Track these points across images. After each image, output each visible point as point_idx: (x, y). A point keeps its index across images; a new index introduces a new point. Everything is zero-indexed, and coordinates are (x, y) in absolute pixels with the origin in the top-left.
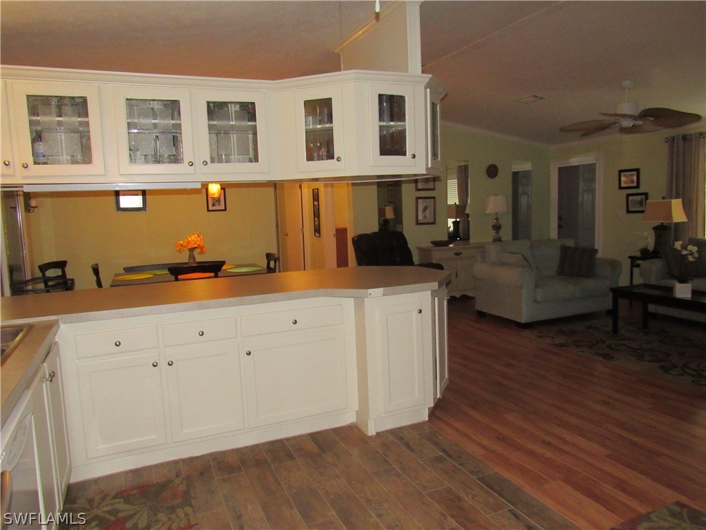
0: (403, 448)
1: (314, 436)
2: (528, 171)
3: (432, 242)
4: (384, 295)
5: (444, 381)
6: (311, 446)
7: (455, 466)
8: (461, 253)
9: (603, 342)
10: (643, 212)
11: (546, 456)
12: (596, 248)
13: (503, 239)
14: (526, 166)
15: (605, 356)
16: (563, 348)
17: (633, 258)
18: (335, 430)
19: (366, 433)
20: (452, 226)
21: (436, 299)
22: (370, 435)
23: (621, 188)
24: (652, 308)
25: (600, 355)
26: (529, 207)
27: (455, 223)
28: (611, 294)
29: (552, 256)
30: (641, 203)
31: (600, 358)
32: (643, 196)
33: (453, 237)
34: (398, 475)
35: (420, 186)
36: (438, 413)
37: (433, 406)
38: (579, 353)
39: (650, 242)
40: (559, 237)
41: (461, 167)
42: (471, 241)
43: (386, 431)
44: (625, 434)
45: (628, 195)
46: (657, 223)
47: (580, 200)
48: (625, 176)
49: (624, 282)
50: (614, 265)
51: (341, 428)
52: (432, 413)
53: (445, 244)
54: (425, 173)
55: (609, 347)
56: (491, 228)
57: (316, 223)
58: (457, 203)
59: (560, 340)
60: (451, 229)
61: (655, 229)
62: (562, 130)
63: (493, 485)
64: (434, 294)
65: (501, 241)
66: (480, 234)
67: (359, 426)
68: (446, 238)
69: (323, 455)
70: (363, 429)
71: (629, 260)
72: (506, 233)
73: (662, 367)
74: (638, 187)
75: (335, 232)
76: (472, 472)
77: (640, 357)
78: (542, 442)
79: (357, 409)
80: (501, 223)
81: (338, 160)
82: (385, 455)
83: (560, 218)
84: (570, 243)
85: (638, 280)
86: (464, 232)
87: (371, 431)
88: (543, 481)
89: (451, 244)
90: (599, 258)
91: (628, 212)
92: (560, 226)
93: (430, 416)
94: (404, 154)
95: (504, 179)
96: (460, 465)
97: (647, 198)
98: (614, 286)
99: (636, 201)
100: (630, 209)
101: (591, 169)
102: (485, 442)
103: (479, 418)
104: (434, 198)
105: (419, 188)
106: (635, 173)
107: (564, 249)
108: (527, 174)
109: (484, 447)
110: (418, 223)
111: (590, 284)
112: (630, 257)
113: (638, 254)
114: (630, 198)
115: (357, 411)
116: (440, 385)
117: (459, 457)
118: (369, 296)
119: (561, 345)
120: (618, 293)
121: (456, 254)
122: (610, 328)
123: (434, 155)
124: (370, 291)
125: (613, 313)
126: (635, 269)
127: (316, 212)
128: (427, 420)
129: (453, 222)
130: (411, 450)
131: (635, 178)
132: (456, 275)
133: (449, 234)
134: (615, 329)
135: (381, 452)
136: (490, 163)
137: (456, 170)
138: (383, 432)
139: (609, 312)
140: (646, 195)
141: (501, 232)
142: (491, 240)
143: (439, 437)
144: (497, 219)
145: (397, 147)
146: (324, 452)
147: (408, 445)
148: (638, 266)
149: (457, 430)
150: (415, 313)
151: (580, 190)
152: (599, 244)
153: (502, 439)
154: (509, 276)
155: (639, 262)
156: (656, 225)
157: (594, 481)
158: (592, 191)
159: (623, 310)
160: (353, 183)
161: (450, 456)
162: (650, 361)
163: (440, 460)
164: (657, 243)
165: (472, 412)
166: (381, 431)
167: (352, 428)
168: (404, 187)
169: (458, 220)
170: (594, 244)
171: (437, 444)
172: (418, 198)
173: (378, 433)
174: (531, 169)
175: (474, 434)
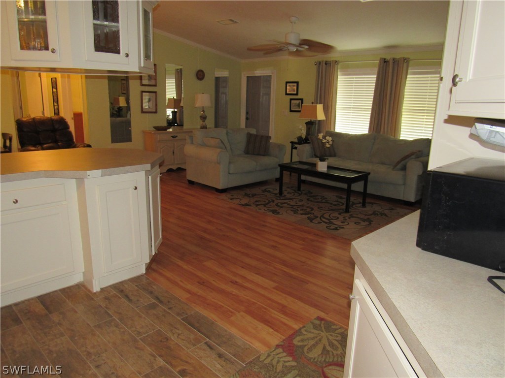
0: (124, 300)
1: (42, 299)
2: (226, 77)
3: (154, 127)
4: (102, 175)
5: (158, 241)
6: (39, 308)
7: (165, 311)
8: (176, 136)
9: (273, 201)
10: (299, 111)
11: (233, 293)
12: (270, 135)
13: (207, 127)
14: (224, 74)
15: (274, 212)
16: (247, 207)
17: (292, 143)
18: (63, 291)
19: (91, 290)
20: (171, 114)
21: (150, 177)
22: (95, 291)
23: (287, 94)
24: (303, 177)
25: (271, 211)
26: (226, 103)
27: (174, 113)
28: (279, 168)
29: (241, 140)
30: (298, 105)
31: (271, 213)
32: (300, 101)
33: (171, 123)
34: (117, 326)
35: (145, 82)
36: (154, 266)
37: (149, 262)
38: (258, 210)
39: (303, 133)
40: (246, 127)
41: (178, 69)
42: (185, 127)
43: (110, 286)
44: (286, 269)
45: (291, 100)
46: (308, 120)
47: (261, 100)
48: (289, 86)
49: (286, 160)
50: (280, 147)
51: (69, 288)
52: (149, 267)
53: (164, 129)
54: (138, 71)
55: (277, 205)
56: (199, 118)
57: (56, 107)
58: (175, 98)
59: (245, 201)
60: (171, 117)
61: (307, 123)
62: (249, 49)
63: (193, 323)
64: (147, 173)
65: (206, 128)
66: (190, 122)
67: (86, 284)
68: (165, 124)
69: (50, 315)
70: (89, 287)
71: (291, 144)
72: (210, 122)
73: (309, 218)
74: (297, 94)
75: (73, 116)
76: (178, 314)
77: (295, 212)
78: (231, 282)
79: (84, 271)
80: (206, 115)
81: (53, 52)
82: (107, 308)
83: (247, 113)
84: (253, 131)
85: (296, 159)
86: (180, 120)
87: (96, 288)
88: (231, 314)
89: (169, 128)
90: (271, 143)
91: (291, 111)
92: (247, 119)
93: (147, 269)
94: (118, 52)
95: (209, 81)
96: (169, 309)
97: (302, 103)
98: (280, 163)
99: (296, 104)
100: (292, 109)
101: (268, 79)
102: (189, 287)
103: (185, 267)
104: (155, 92)
105: (143, 83)
106: (296, 84)
107: (249, 135)
108: (225, 79)
109: (188, 291)
110: (143, 112)
111: (266, 161)
112: (291, 142)
113: (296, 140)
114: (292, 101)
115: (83, 272)
116: (155, 245)
117: (169, 302)
118: (88, 177)
119: (246, 205)
120: (283, 167)
121: (173, 137)
122: (277, 192)
123: (147, 57)
124: (89, 172)
125: (279, 180)
126: (294, 150)
127: (55, 98)
128: (144, 273)
129: (172, 112)
130: (130, 300)
131: (295, 88)
132: (173, 153)
133: (168, 121)
134: (281, 193)
135: (103, 305)
136: (199, 69)
137: (174, 72)
138: (106, 287)
139: (277, 180)
140: (302, 100)
141: (207, 121)
142: (199, 127)
143: (154, 287)
144: (204, 112)
145: (111, 46)
146: (50, 312)
147: (127, 297)
148: (296, 148)
149: (168, 279)
150: (132, 190)
151: (261, 94)
152: (272, 133)
153: (202, 283)
154: (211, 154)
155: (296, 146)
156: (307, 121)
157: (265, 309)
158: (269, 94)
159: (286, 178)
160: (86, 76)
161: (161, 302)
162: (301, 214)
163: (153, 306)
164: (308, 133)
165: (180, 263)
166: (104, 287)
167: (79, 286)
168: (131, 82)
169: (176, 110)
170: (269, 133)
171: (151, 293)
172: (143, 92)
173: (102, 289)
174: (228, 76)
175: (181, 281)
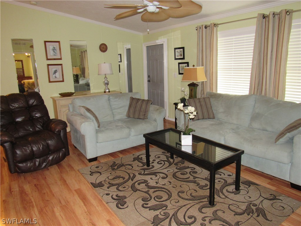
3: (60, 94)
9: (133, 178)
15: (121, 201)
23: (176, 59)
25: (118, 198)
38: (104, 197)
39: (186, 94)
42: (91, 91)
45: (179, 64)
46: (191, 82)
48: (177, 51)
50: (159, 111)
55: (133, 185)
59: (103, 177)
61: (189, 85)
73: (155, 219)
74: (183, 58)
77: (146, 202)
83: (149, 77)
89: (73, 94)
91: (180, 73)
97: (188, 66)
99: (183, 67)
104: (61, 65)
105: (48, 58)
106: (182, 50)
110: (50, 81)
112: (174, 104)
119: (99, 185)
131: (182, 53)
136: (102, 43)
140: (188, 63)
144: (106, 78)
152: (166, 93)
162: (150, 208)
172: (49, 65)
